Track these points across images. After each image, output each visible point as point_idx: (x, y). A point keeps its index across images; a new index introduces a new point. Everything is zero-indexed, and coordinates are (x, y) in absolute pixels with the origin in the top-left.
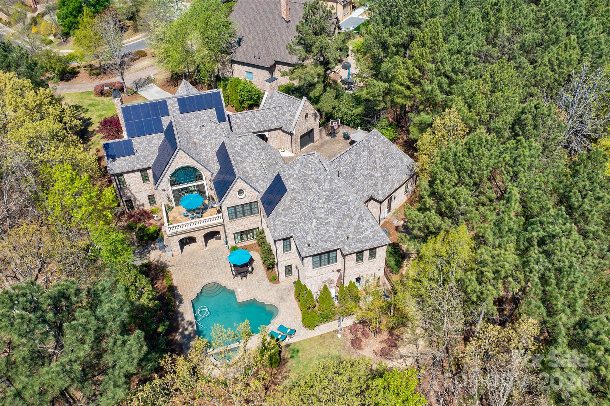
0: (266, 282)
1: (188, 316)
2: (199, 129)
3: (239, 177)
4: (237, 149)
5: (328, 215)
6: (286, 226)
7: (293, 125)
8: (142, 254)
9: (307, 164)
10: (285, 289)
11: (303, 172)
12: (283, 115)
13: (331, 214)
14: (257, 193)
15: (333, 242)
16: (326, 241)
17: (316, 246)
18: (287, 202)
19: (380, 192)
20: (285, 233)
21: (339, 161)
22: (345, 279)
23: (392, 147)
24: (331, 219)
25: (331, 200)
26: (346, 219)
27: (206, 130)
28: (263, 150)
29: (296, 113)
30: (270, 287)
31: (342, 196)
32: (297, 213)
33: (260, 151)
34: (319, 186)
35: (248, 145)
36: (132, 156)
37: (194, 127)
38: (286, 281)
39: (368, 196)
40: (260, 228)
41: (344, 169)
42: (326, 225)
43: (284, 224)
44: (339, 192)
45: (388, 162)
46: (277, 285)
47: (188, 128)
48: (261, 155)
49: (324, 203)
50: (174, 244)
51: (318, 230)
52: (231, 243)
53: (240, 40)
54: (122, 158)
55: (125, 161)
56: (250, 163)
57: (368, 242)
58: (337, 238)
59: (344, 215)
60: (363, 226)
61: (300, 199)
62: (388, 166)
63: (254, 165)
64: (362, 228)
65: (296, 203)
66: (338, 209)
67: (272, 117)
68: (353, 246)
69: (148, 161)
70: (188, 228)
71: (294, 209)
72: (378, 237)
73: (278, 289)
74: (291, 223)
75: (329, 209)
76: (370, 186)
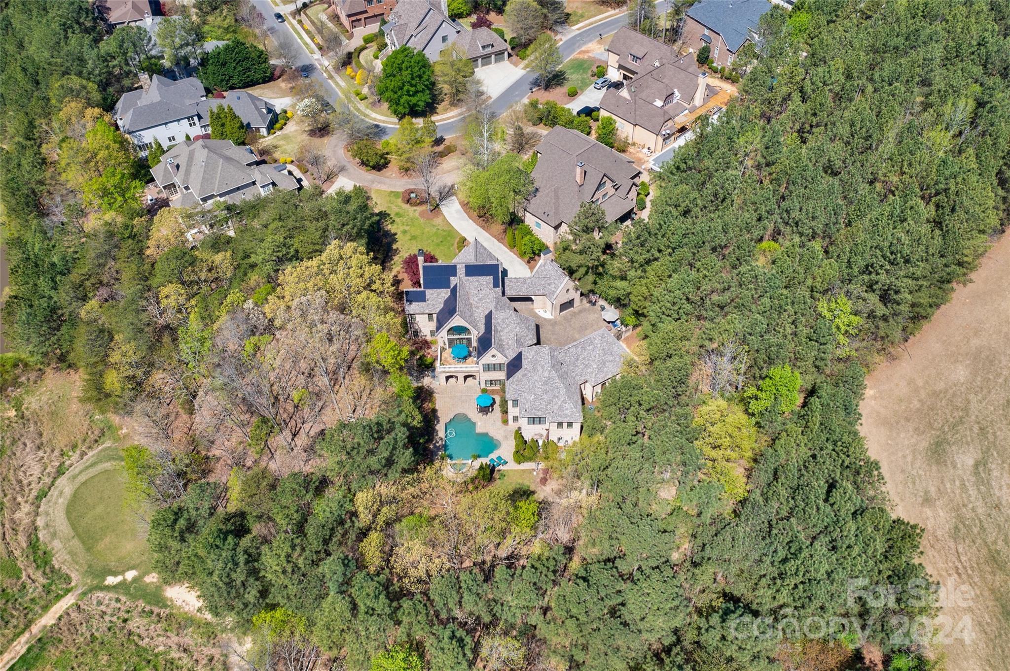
0: (499, 423)
1: (441, 434)
2: (477, 292)
5: (543, 393)
6: (516, 392)
7: (556, 294)
8: (418, 379)
10: (510, 431)
12: (549, 285)
13: (546, 393)
14: (504, 360)
15: (543, 412)
16: (538, 410)
18: (520, 377)
20: (514, 396)
21: (566, 353)
25: (547, 384)
27: (482, 294)
28: (518, 324)
30: (500, 427)
31: (556, 383)
32: (525, 385)
36: (424, 303)
37: (474, 289)
38: (512, 426)
39: (584, 380)
42: (540, 399)
43: (515, 390)
44: (554, 380)
45: (607, 357)
46: (506, 426)
47: (468, 289)
48: (516, 328)
50: (442, 378)
52: (483, 386)
53: (537, 190)
54: (416, 303)
55: (418, 305)
56: (506, 333)
57: (567, 417)
58: (547, 410)
62: (606, 360)
65: (526, 378)
66: (551, 391)
67: (540, 285)
68: (556, 418)
69: (435, 308)
70: (453, 370)
72: (575, 416)
73: (505, 430)
74: (520, 390)
75: (545, 390)
76: (588, 373)
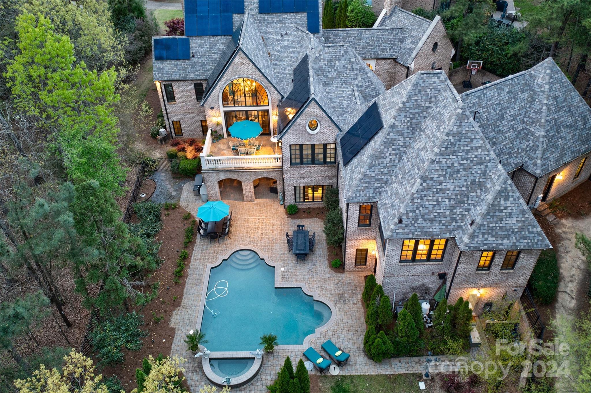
0: (325, 269)
2: (279, 37)
3: (313, 99)
4: (322, 64)
5: (445, 176)
6: (369, 183)
7: (413, 55)
9: (424, 89)
10: (350, 284)
11: (416, 101)
12: (402, 42)
13: (451, 175)
14: (337, 131)
15: (443, 224)
16: (432, 221)
17: (413, 225)
19: (539, 162)
20: (365, 195)
21: (479, 97)
22: (451, 291)
23: (573, 93)
24: (449, 184)
25: (455, 151)
26: (475, 191)
27: (288, 40)
28: (360, 71)
29: (420, 39)
30: (328, 275)
31: (477, 148)
32: (391, 166)
33: (356, 72)
34: (438, 127)
35: (339, 60)
36: (187, 61)
37: (274, 34)
38: (354, 273)
39: (516, 165)
40: (335, 186)
41: (484, 112)
42: (437, 192)
43: (368, 180)
44: (472, 140)
45: (562, 117)
46: (339, 275)
47: (266, 33)
48: (356, 79)
49: (442, 154)
50: (213, 184)
51: (422, 198)
52: (290, 201)
54: (173, 62)
55: (176, 66)
56: (337, 87)
57: (508, 237)
58: (454, 220)
59: (473, 182)
60: (506, 208)
61: (401, 144)
62: (561, 122)
63: (343, 92)
64: (502, 211)
65: (394, 149)
66: (464, 170)
67: (386, 42)
68: (480, 238)
69: (205, 71)
71: (388, 159)
72: (530, 232)
73: (340, 281)
74: (378, 180)
75: (449, 167)
76: (523, 150)
